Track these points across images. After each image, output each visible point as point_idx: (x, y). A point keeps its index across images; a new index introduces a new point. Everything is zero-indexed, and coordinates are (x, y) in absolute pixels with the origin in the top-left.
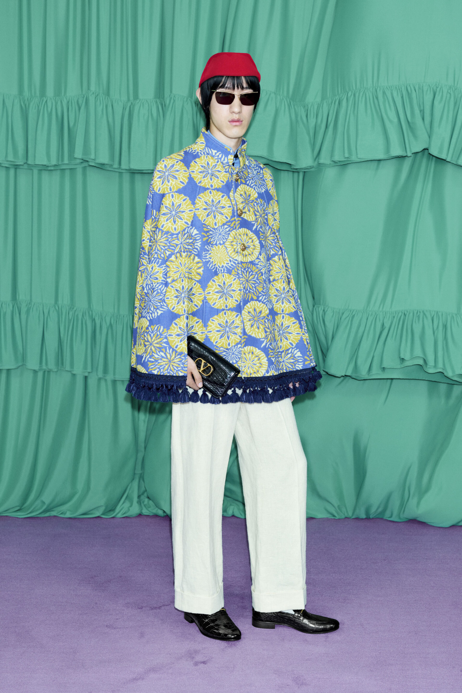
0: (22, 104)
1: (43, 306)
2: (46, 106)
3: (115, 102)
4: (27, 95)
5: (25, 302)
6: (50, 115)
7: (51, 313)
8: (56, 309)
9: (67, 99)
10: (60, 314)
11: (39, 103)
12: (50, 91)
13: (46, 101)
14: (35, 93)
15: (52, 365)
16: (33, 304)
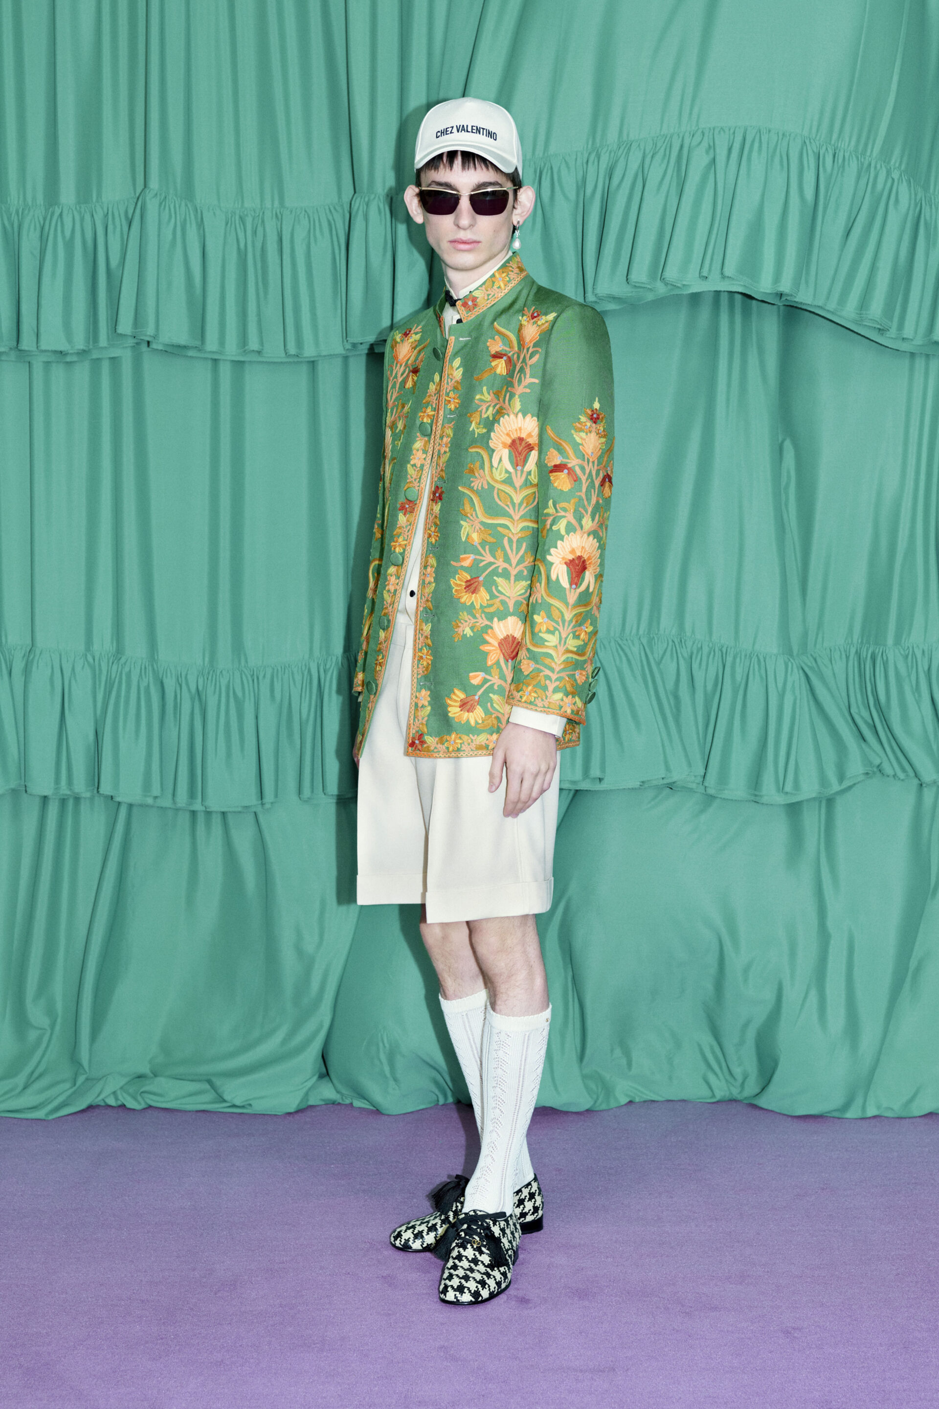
0: (6, 223)
1: (60, 655)
2: (59, 223)
3: (209, 211)
4: (16, 203)
5: (21, 649)
6: (69, 245)
7: (78, 669)
8: (88, 663)
9: (102, 208)
10: (97, 672)
11: (45, 219)
12: (68, 194)
13: (61, 215)
14: (34, 198)
15: (80, 786)
16: (38, 652)
